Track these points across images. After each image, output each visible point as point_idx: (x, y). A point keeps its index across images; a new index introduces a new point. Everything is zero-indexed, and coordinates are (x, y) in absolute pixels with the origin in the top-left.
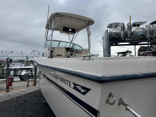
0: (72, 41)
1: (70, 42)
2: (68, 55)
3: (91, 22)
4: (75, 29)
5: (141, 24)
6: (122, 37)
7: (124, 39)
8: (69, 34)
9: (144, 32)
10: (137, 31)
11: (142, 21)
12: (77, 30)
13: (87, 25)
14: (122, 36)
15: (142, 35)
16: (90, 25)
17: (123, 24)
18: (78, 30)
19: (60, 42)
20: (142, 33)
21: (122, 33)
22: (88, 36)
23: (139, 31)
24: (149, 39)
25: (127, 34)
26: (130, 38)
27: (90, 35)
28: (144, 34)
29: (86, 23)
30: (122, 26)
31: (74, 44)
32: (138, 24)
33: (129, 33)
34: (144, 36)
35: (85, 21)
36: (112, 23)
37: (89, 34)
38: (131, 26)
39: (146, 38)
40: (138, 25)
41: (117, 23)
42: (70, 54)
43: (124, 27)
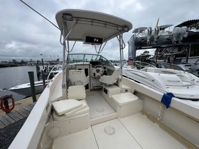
0: (99, 53)
1: (97, 54)
2: (94, 72)
3: (126, 26)
4: (102, 39)
5: (166, 28)
6: (148, 42)
7: (149, 44)
8: (96, 45)
9: (170, 35)
10: (163, 35)
11: (169, 24)
12: (104, 40)
13: (119, 32)
14: (148, 40)
15: (167, 39)
16: (123, 32)
17: (151, 28)
18: (106, 39)
19: (85, 54)
20: (168, 37)
21: (149, 38)
22: (121, 49)
23: (165, 34)
24: (175, 43)
25: (153, 38)
26: (156, 42)
27: (123, 48)
28: (170, 38)
29: (118, 30)
30: (150, 30)
31: (101, 56)
32: (163, 27)
33: (156, 37)
34: (170, 40)
35: (117, 26)
36: (138, 28)
37: (122, 46)
38: (158, 30)
39: (172, 41)
40: (164, 29)
41: (143, 28)
42: (97, 71)
43: (151, 31)
